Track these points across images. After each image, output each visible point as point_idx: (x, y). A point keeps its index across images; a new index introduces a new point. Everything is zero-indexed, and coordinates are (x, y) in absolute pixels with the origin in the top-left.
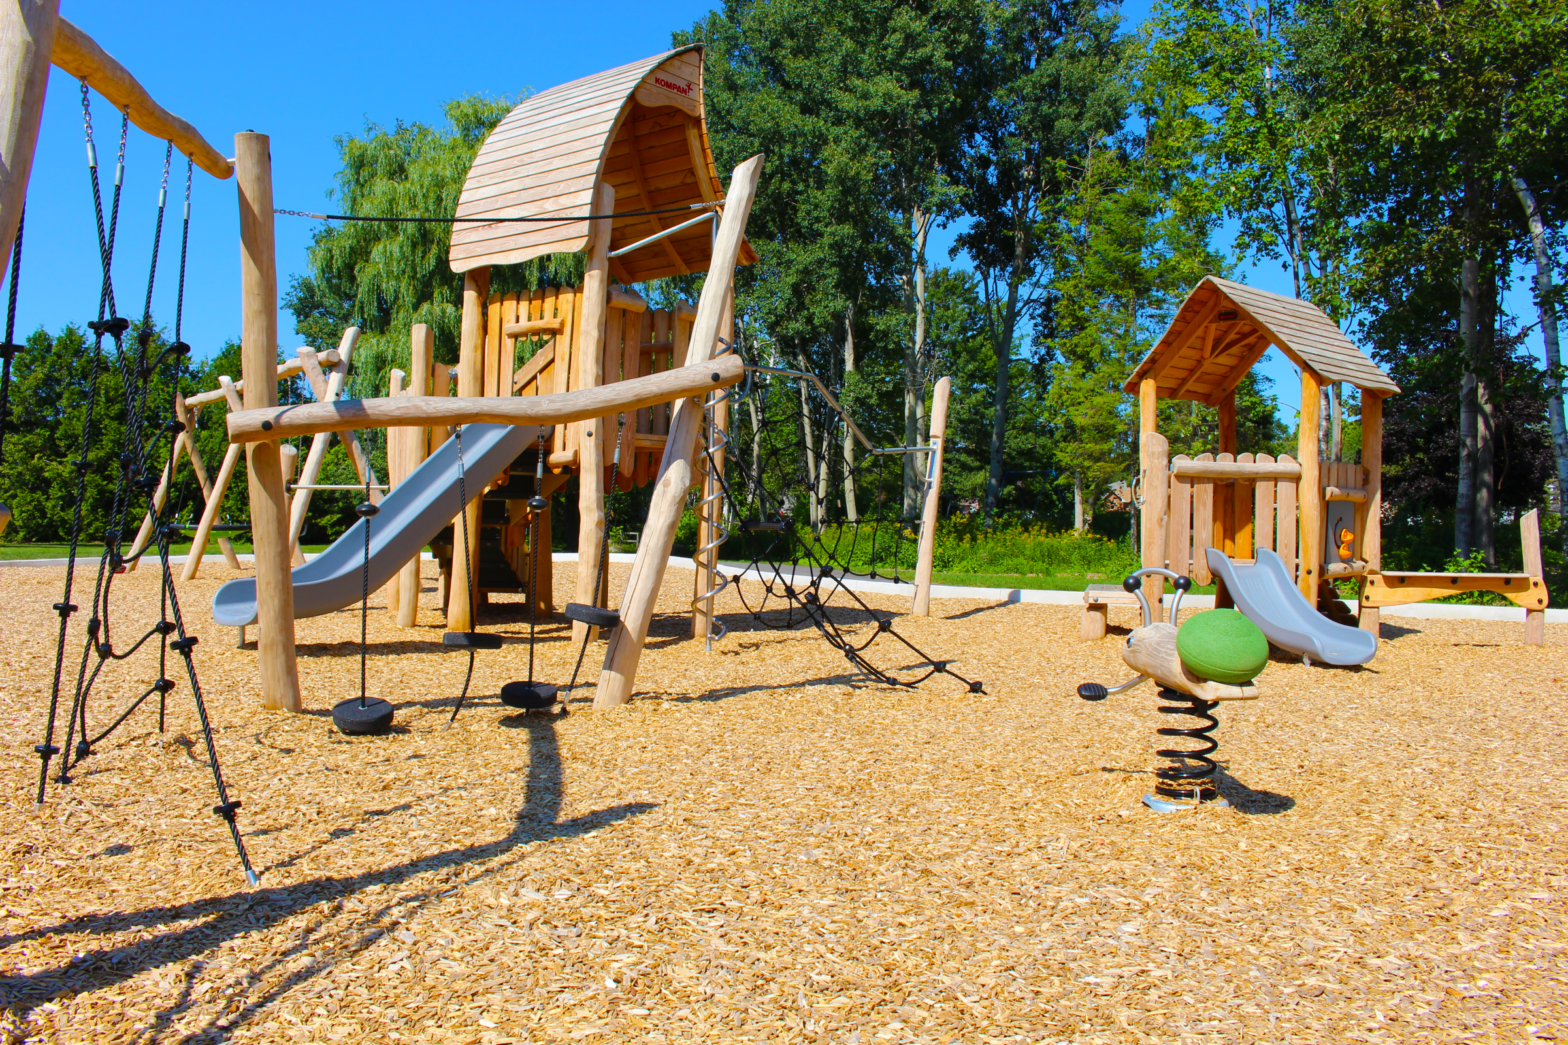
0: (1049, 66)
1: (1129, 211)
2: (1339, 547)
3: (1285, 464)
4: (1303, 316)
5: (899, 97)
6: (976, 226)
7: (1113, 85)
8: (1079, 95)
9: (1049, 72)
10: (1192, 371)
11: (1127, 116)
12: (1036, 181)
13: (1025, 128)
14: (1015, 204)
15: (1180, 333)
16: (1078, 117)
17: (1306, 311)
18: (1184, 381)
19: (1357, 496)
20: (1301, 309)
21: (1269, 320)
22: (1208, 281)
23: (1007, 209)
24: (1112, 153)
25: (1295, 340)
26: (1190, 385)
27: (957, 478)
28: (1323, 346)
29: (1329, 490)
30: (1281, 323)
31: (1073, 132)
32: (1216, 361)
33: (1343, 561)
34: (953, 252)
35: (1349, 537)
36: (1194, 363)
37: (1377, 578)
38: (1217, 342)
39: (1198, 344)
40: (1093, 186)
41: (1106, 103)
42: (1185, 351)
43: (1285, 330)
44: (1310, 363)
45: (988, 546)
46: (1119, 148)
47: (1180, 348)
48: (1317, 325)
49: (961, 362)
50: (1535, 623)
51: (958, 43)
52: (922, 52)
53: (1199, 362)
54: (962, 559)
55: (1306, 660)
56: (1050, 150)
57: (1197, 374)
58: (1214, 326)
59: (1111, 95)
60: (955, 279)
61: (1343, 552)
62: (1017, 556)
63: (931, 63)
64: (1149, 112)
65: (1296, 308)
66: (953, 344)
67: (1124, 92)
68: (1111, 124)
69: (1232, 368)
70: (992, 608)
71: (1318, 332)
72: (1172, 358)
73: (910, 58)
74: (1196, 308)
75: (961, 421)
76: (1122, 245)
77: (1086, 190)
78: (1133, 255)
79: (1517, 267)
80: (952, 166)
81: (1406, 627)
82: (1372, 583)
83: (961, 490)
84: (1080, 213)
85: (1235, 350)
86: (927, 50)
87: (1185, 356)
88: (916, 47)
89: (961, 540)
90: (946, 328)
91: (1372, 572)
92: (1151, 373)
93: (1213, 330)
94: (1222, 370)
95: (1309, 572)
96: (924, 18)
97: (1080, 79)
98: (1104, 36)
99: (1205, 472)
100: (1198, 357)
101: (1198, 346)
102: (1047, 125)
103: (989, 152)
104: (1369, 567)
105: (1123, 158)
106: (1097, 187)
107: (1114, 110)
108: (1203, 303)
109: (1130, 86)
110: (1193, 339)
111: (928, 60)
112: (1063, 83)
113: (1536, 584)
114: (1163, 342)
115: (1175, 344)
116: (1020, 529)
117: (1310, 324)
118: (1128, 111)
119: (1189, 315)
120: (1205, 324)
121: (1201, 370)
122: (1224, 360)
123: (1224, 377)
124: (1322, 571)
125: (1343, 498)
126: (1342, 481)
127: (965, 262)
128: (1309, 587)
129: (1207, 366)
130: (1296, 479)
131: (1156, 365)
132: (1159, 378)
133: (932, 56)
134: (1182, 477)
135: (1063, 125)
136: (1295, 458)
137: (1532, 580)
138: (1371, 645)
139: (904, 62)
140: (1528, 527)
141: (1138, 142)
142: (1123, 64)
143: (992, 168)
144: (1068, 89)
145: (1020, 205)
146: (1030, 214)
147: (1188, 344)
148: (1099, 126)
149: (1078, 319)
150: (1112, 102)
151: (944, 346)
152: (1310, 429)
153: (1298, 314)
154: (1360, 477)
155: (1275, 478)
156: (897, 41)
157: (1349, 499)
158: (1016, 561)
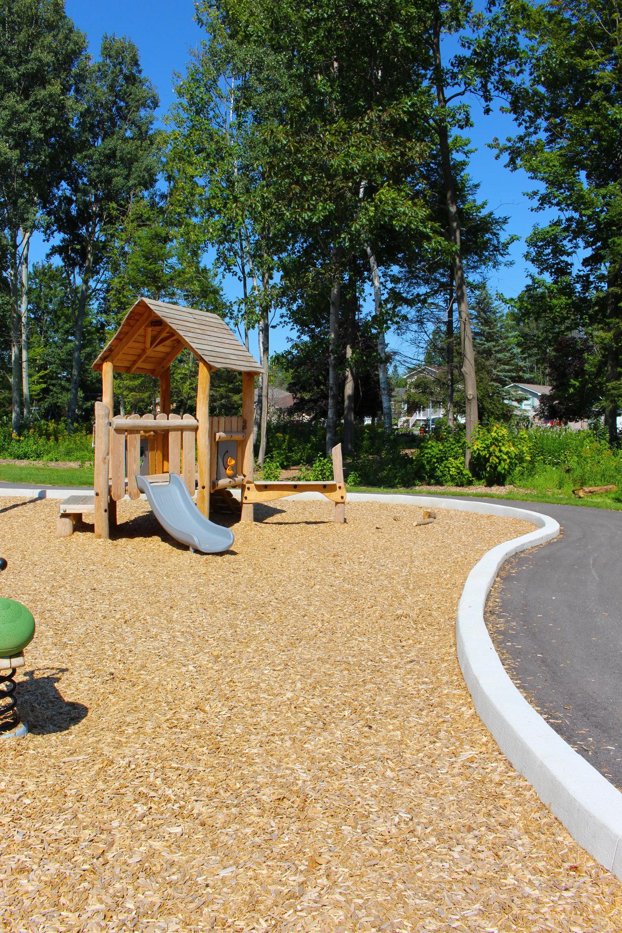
0: (111, 143)
1: (153, 238)
2: (226, 469)
3: (187, 420)
4: (208, 324)
5: (6, 154)
6: (64, 240)
7: (149, 160)
8: (129, 162)
9: (110, 147)
10: (139, 356)
11: (156, 181)
12: (100, 216)
13: (94, 181)
14: (87, 230)
15: (127, 333)
16: (127, 178)
17: (211, 320)
18: (135, 362)
19: (238, 437)
20: (207, 319)
21: (180, 328)
22: (142, 301)
23: (83, 231)
24: (146, 202)
25: (196, 340)
26: (139, 364)
27: (59, 396)
28: (216, 344)
29: (218, 435)
30: (188, 329)
31: (123, 186)
32: (155, 349)
33: (229, 477)
34: (48, 256)
35: (233, 462)
36: (140, 351)
37: (252, 486)
38: (154, 339)
39: (141, 339)
40: (132, 221)
41: (144, 170)
42: (131, 344)
43: (190, 334)
44: (203, 356)
45: (66, 444)
46: (151, 198)
47: (127, 343)
48: (216, 330)
49: (61, 323)
50: (340, 510)
51: (49, 122)
52: (23, 125)
53: (144, 350)
54: (50, 452)
55: (191, 549)
56: (109, 197)
57: (143, 358)
58: (150, 329)
59: (148, 165)
60: (56, 271)
61: (229, 472)
62: (83, 450)
63: (29, 133)
64: (170, 178)
65: (204, 318)
66: (55, 311)
67: (155, 164)
68: (149, 182)
69: (168, 354)
70: (25, 504)
71: (216, 334)
72: (123, 348)
73: (14, 128)
74: (137, 317)
75: (61, 360)
76: (147, 259)
77: (128, 223)
78: (154, 266)
79: (367, 286)
80: (46, 200)
81: (279, 508)
82: (249, 489)
83: (61, 403)
84: (124, 237)
85: (168, 342)
86: (27, 125)
87: (132, 347)
88: (19, 121)
89: (49, 439)
90: (51, 302)
91: (249, 482)
92: (110, 358)
93: (150, 332)
94: (161, 355)
95: (204, 487)
96: (26, 102)
97: (128, 153)
98: (144, 129)
99: (134, 427)
100: (142, 347)
101: (142, 341)
102: (108, 180)
103: (71, 194)
104: (246, 479)
105: (153, 205)
106: (135, 222)
107: (150, 175)
108: (141, 315)
109: (159, 161)
110: (136, 336)
111: (28, 131)
112: (118, 154)
113: (340, 488)
114: (115, 339)
115: (124, 340)
116: (84, 432)
117: (211, 329)
118: (157, 178)
119: (132, 322)
120: (143, 327)
121: (146, 355)
122: (160, 348)
123: (163, 359)
124: (213, 484)
125: (229, 438)
126: (228, 428)
127: (57, 261)
128: (204, 496)
129: (149, 352)
130: (196, 429)
131: (113, 353)
132: (114, 361)
133: (30, 129)
134: (119, 431)
135: (118, 181)
136: (195, 416)
137: (338, 485)
138: (230, 539)
139: (10, 130)
140: (336, 454)
141: (163, 197)
142: (155, 146)
143: (73, 206)
144: (122, 159)
145: (90, 229)
146: (96, 235)
147: (133, 339)
148: (140, 184)
149: (122, 303)
150: (149, 170)
151: (49, 313)
152: (204, 398)
153: (204, 323)
154: (241, 425)
155: (182, 429)
156: (6, 116)
157: (233, 439)
158: (83, 453)
